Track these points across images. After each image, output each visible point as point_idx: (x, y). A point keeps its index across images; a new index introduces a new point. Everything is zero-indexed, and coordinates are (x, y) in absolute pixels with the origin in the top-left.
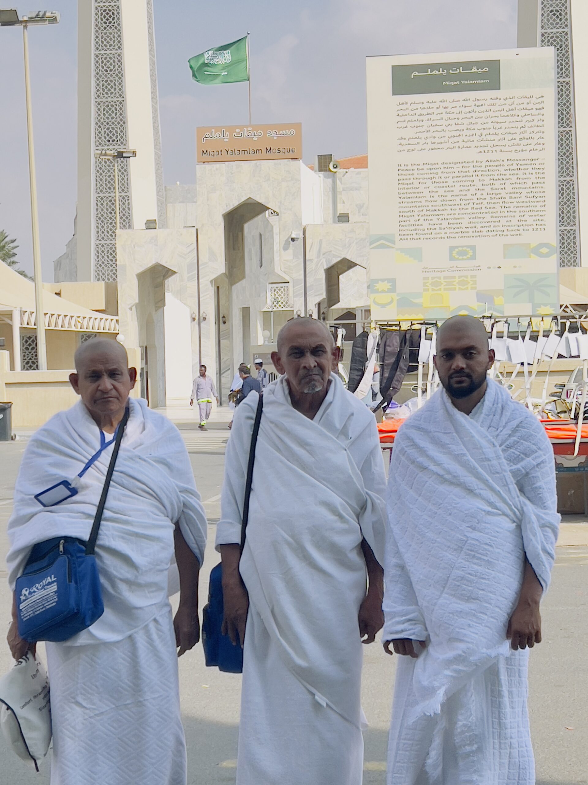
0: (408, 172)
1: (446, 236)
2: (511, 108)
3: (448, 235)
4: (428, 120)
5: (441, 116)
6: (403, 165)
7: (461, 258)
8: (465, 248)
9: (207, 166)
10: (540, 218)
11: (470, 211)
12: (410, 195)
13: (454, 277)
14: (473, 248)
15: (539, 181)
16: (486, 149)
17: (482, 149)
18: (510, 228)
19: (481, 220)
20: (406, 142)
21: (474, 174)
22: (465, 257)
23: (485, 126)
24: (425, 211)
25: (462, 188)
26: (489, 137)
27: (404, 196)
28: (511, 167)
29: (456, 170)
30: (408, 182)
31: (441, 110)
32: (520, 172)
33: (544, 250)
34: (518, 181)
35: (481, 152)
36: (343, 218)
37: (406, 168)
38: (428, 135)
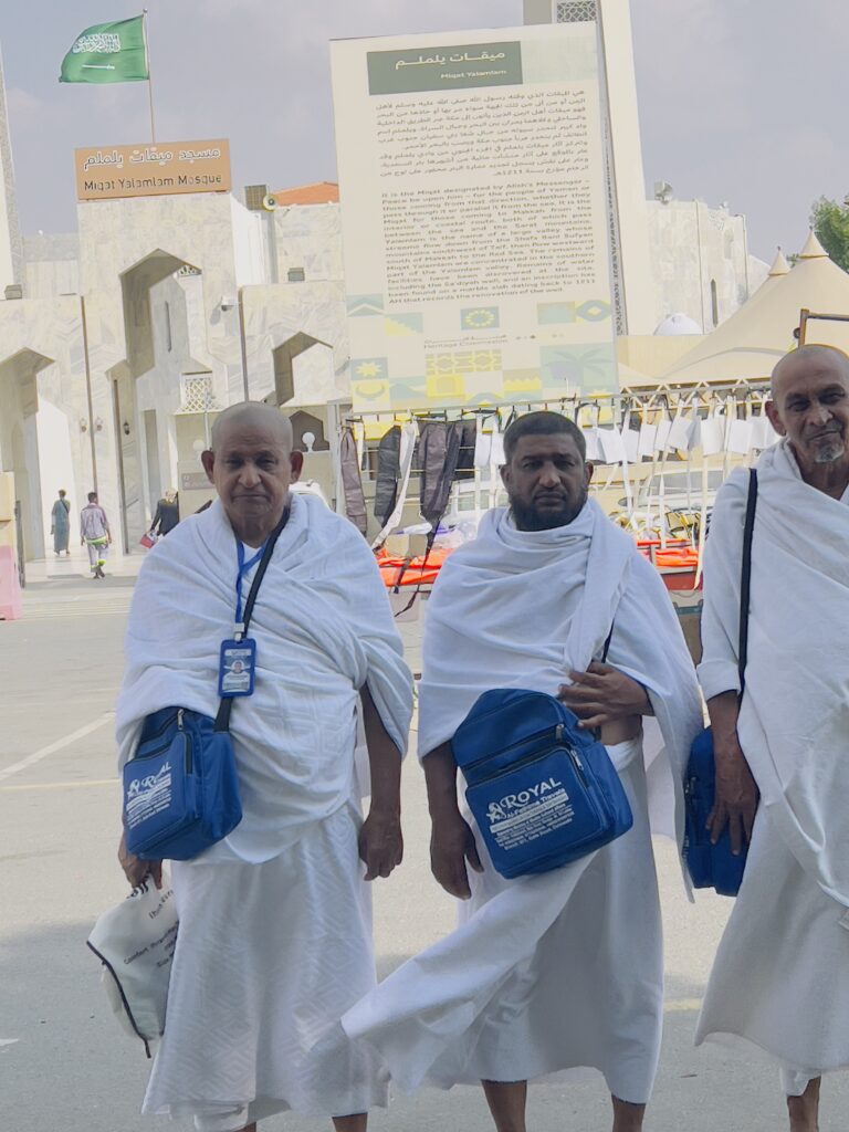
0: (397, 205)
1: (455, 295)
2: (539, 109)
3: (458, 293)
4: (423, 129)
5: (442, 123)
6: (389, 195)
7: (478, 325)
8: (483, 312)
9: (93, 205)
10: (587, 265)
11: (488, 258)
12: (402, 238)
13: (470, 353)
14: (495, 310)
15: (582, 212)
16: (507, 169)
17: (501, 170)
18: (546, 281)
19: (505, 270)
20: (393, 161)
21: (491, 205)
22: (483, 324)
23: (505, 136)
24: (423, 260)
25: (475, 226)
26: (510, 152)
27: (395, 238)
28: (544, 194)
29: (466, 200)
30: (398, 218)
31: (440, 115)
32: (556, 201)
33: (594, 311)
34: (553, 214)
35: (499, 173)
36: (297, 275)
37: (393, 199)
38: (425, 150)
